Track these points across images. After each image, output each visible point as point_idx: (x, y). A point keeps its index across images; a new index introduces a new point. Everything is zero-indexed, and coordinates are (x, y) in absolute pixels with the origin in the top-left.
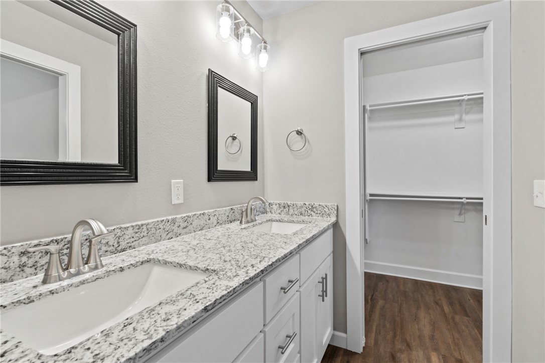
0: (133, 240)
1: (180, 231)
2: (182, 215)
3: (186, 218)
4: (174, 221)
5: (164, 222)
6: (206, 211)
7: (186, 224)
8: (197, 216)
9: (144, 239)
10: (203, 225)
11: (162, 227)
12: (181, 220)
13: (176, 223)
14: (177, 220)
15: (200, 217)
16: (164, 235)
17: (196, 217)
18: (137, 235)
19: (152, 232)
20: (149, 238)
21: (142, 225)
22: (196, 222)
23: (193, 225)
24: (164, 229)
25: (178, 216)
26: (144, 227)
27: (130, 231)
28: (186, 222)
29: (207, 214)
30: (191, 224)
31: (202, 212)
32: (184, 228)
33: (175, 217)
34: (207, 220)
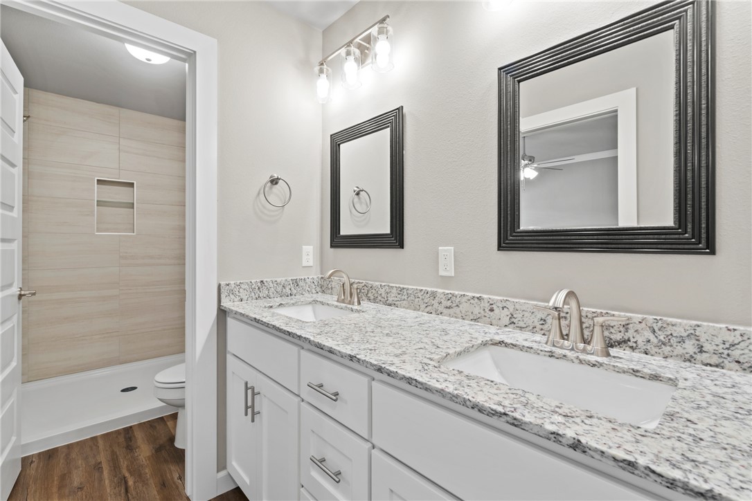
0: (396, 299)
1: (441, 309)
2: (444, 291)
3: (450, 296)
4: (434, 295)
5: (423, 292)
6: (485, 296)
7: (449, 303)
8: (467, 298)
9: (404, 302)
10: (479, 315)
11: (421, 297)
12: (442, 296)
13: (436, 298)
14: (438, 295)
15: (472, 301)
16: (423, 306)
17: (464, 299)
18: (399, 296)
19: (412, 298)
20: (409, 303)
21: (403, 289)
22: (465, 307)
23: (461, 308)
24: (423, 299)
25: (440, 291)
26: (405, 290)
27: (394, 291)
28: (450, 301)
29: (486, 301)
30: (457, 306)
31: (478, 295)
32: (447, 307)
33: (435, 290)
34: (487, 310)
